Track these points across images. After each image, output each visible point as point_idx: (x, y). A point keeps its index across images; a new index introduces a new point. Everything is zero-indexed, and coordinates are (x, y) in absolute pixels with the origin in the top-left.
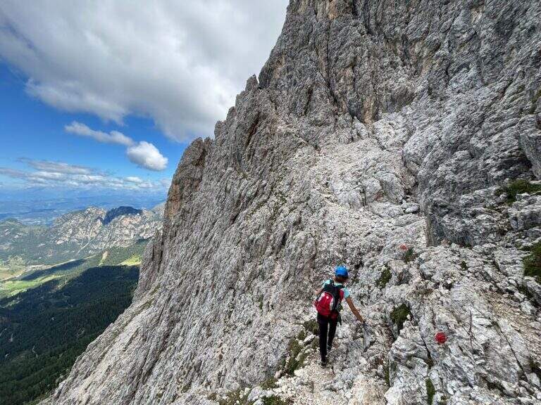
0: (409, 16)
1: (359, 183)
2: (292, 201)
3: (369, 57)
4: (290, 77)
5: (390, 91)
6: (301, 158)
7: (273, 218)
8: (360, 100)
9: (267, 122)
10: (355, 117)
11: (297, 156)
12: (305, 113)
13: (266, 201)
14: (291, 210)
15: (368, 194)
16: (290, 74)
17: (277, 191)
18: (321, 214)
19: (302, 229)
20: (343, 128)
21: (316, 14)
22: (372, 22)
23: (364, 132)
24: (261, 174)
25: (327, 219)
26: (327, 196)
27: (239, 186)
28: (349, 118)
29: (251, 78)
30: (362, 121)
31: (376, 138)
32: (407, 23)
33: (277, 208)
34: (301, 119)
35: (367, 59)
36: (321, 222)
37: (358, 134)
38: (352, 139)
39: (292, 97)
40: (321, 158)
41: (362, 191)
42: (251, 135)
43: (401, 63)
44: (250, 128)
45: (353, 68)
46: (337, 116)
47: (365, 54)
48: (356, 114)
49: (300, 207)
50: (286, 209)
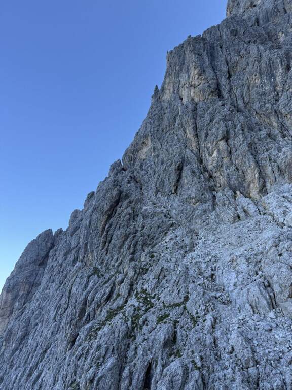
0: (278, 94)
1: (260, 273)
2: (162, 305)
3: (243, 130)
4: (158, 156)
5: (275, 162)
6: (172, 242)
7: (130, 335)
8: (241, 173)
9: (130, 202)
10: (238, 193)
11: (167, 240)
12: (176, 191)
13: (121, 308)
14: (161, 319)
15: (276, 288)
16: (157, 153)
17: (140, 290)
18: (208, 323)
19: (178, 354)
20: (224, 205)
21: (182, 99)
22: (240, 102)
23: (252, 209)
24: (118, 266)
25: (218, 334)
26: (213, 294)
27: (86, 287)
28: (230, 193)
29: (116, 163)
30: (247, 196)
31: (270, 214)
32: (277, 100)
33: (137, 317)
34: (172, 197)
35: (241, 132)
36: (209, 340)
37: (245, 211)
38: (239, 217)
39: (159, 175)
40: (200, 241)
41: (266, 284)
42: (110, 217)
43: (280, 135)
44: (109, 210)
45: (227, 141)
46: (214, 193)
47: (238, 127)
48: (238, 188)
49: (173, 314)
50: (152, 318)
